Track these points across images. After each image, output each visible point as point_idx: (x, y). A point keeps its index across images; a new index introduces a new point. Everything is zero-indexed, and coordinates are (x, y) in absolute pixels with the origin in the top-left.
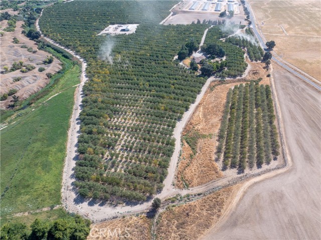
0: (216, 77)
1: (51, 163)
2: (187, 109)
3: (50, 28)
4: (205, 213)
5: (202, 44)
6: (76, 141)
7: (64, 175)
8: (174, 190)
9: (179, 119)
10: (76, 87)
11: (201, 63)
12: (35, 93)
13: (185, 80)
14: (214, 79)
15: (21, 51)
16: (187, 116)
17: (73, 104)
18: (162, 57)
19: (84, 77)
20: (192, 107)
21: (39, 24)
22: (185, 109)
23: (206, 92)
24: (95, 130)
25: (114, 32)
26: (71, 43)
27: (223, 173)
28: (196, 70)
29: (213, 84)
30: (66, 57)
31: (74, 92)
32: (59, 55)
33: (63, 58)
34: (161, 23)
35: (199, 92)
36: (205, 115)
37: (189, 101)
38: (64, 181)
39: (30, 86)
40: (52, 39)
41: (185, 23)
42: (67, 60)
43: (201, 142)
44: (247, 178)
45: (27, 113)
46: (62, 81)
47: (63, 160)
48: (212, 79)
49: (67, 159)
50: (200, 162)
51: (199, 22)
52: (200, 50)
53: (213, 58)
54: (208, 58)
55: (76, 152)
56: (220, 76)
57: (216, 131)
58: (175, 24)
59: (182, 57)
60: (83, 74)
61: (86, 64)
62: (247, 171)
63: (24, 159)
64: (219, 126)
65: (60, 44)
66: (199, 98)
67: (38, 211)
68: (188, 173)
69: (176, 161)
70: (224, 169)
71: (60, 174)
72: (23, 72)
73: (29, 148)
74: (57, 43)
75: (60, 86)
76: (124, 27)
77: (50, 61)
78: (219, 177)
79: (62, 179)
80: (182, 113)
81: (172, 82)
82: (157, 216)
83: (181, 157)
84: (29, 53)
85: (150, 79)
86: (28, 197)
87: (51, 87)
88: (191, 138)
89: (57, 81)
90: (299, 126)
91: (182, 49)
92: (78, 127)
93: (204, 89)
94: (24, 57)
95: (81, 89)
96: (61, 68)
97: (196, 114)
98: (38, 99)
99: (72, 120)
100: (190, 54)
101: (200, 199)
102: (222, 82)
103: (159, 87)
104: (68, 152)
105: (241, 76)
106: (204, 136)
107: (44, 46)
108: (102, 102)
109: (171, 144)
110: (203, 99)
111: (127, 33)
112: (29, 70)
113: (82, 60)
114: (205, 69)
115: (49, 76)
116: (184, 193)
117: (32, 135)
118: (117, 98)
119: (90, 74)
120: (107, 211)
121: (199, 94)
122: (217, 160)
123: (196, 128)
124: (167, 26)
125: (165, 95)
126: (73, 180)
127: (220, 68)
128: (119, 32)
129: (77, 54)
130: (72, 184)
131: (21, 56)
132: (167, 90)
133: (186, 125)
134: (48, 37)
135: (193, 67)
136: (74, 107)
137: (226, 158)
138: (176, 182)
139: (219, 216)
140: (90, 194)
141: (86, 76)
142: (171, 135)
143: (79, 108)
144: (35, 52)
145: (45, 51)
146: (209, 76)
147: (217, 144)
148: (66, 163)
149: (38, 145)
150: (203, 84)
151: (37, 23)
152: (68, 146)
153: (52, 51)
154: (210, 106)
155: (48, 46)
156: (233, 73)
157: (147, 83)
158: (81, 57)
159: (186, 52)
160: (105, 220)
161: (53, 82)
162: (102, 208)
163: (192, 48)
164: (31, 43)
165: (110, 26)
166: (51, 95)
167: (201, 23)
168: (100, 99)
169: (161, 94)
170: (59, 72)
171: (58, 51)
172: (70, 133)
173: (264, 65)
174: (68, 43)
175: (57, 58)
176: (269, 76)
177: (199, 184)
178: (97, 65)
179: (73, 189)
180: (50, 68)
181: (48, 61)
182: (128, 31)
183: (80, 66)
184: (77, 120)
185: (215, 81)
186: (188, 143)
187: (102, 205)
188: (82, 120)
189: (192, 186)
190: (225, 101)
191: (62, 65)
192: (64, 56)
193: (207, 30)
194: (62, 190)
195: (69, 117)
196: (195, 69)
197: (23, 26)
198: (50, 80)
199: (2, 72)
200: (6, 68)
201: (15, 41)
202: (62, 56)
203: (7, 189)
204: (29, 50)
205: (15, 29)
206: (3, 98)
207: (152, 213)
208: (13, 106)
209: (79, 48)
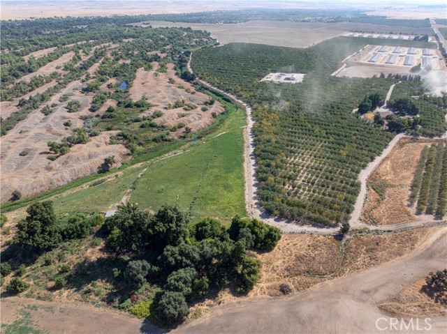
0: (407, 134)
1: (232, 186)
2: (372, 159)
3: (205, 71)
4: (396, 245)
5: (388, 98)
6: (253, 172)
7: (246, 197)
8: (361, 224)
9: (364, 167)
10: (243, 128)
11: (388, 118)
12: (203, 129)
13: (368, 133)
14: (405, 136)
15: (179, 91)
16: (372, 166)
17: (243, 142)
18: (339, 108)
19: (251, 121)
20: (378, 159)
21: (191, 67)
22: (370, 159)
23: (394, 147)
24: (273, 163)
25: (278, 80)
26: (231, 88)
27: (417, 217)
28: (382, 125)
29: (403, 141)
30: (228, 100)
31: (242, 133)
32: (221, 99)
33: (224, 101)
34: (333, 74)
35: (386, 146)
36: (393, 168)
37: (375, 152)
38: (247, 200)
39: (197, 122)
40: (208, 82)
41: (364, 77)
42: (228, 103)
43: (389, 191)
45: (198, 145)
46: (228, 122)
47: (243, 185)
48: (401, 135)
49: (246, 184)
50: (389, 206)
51: (382, 76)
52: (385, 105)
53: (404, 115)
54: (396, 114)
55: (255, 180)
56: (412, 134)
57: (409, 182)
58: (351, 77)
59: (363, 110)
60: (249, 118)
61: (250, 109)
62: (445, 218)
63: (205, 180)
64: (412, 178)
65: (218, 87)
66: (386, 152)
67: (227, 218)
68: (376, 213)
69: (362, 202)
70: (419, 213)
71: (243, 195)
72: (186, 110)
73: (208, 172)
74: (215, 87)
75: (226, 126)
76: (289, 76)
77: (212, 103)
78: (412, 219)
79: (244, 199)
80: (367, 162)
81: (353, 132)
82: (344, 240)
83: (367, 199)
84: (186, 93)
85: (327, 127)
86: (215, 207)
87: (218, 125)
88: (378, 186)
89: (222, 121)
91: (365, 101)
92: (253, 162)
93: (392, 144)
94: (183, 96)
95: (249, 131)
96: (224, 110)
97: (384, 166)
98: (207, 134)
99: (245, 155)
100: (373, 108)
101: (390, 235)
102: (413, 140)
103: (338, 135)
104: (246, 179)
105: (440, 136)
106: (393, 186)
107: (203, 89)
108: (276, 142)
109: (358, 185)
110: (391, 154)
111: (294, 82)
112: (192, 108)
113: (245, 105)
114: (394, 123)
115: (214, 115)
116: (372, 228)
117: (209, 162)
118: (291, 141)
119: (256, 117)
120: (294, 227)
121: (385, 148)
122: (409, 206)
123: (383, 178)
124: (341, 78)
125: (347, 143)
126: (257, 201)
127: (413, 125)
128: (282, 80)
129: (238, 99)
130: (256, 204)
131: (180, 95)
132: (348, 139)
133: (372, 174)
134: (205, 80)
135: (378, 120)
136: (245, 145)
138: (363, 218)
139: (411, 249)
140: (276, 212)
141: (253, 120)
142: (355, 179)
143: (251, 146)
144: (193, 93)
145: (204, 93)
146: (398, 132)
147: (410, 193)
148: (247, 187)
149: (216, 171)
150: (391, 139)
151: (189, 66)
152: (246, 175)
153: (209, 93)
154: (400, 161)
155: (206, 89)
156: (429, 132)
157: (325, 131)
158: (244, 102)
159: (370, 104)
160: (293, 233)
161: (218, 122)
162: (288, 224)
163: (376, 101)
164: (187, 85)
165: (271, 74)
166: (220, 133)
167: (386, 77)
168: (274, 140)
169: (340, 142)
170: (222, 114)
171: (218, 94)
172: (245, 165)
174: (227, 87)
175: (218, 100)
177: (388, 223)
178: (264, 110)
180: (212, 109)
181: (209, 102)
182: (294, 80)
183: (245, 111)
184: (250, 155)
185: (405, 138)
186: (374, 190)
187: (288, 222)
188: (255, 155)
189: (381, 224)
190: (418, 157)
191: (225, 107)
192: (224, 99)
193: (394, 85)
194: (247, 207)
195: (242, 152)
196: (381, 123)
197: (175, 69)
198: (213, 120)
199: (166, 108)
200: (170, 105)
201: (171, 81)
202: (223, 99)
203: (195, 198)
204: (186, 91)
205: (168, 70)
206: (174, 130)
207: (339, 237)
208: (184, 137)
209: (242, 93)
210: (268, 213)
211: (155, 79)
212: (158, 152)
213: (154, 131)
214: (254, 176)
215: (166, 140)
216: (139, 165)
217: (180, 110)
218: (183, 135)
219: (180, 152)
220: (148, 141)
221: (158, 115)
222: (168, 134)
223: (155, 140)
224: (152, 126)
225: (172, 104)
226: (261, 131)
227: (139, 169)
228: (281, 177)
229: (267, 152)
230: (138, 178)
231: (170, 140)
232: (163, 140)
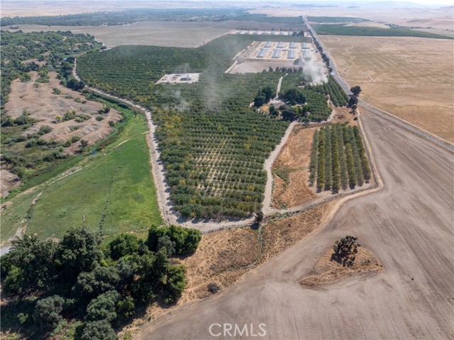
0: (299, 121)
1: (142, 195)
2: (273, 148)
3: (95, 78)
4: (305, 223)
5: (278, 90)
6: (163, 178)
7: (160, 204)
8: (273, 210)
9: (267, 156)
10: (146, 134)
11: (281, 108)
12: (101, 140)
13: (266, 124)
14: (298, 123)
15: (67, 101)
16: (274, 155)
17: (148, 148)
18: (236, 104)
19: (152, 125)
20: (278, 148)
21: (77, 75)
22: (271, 149)
23: (290, 135)
24: (182, 166)
25: (174, 82)
26: (125, 93)
27: (319, 194)
28: (277, 115)
29: (297, 128)
30: (124, 107)
31: (145, 138)
32: (116, 106)
33: (120, 108)
34: (227, 72)
35: (283, 134)
36: (292, 154)
37: (274, 141)
38: (161, 208)
39: (93, 133)
40: (100, 89)
41: (255, 72)
42: (125, 109)
43: (292, 175)
44: (341, 196)
45: (99, 158)
46: (127, 130)
47: (155, 193)
48: (295, 123)
49: (158, 192)
50: (294, 189)
51: (271, 69)
52: (277, 97)
53: (294, 104)
54: (288, 104)
55: (166, 186)
56: (303, 121)
57: (307, 164)
58: (243, 73)
59: (259, 103)
60: (150, 123)
61: (149, 113)
62: (341, 191)
63: (112, 194)
64: (309, 161)
65: (112, 94)
66: (284, 140)
67: (143, 230)
68: (284, 198)
69: (271, 189)
70: (319, 191)
71: (156, 203)
72: (79, 121)
73: (114, 185)
74: (108, 93)
75: (127, 134)
76: (184, 76)
77: (107, 111)
78: (315, 198)
79: (158, 207)
80: (269, 151)
81: (253, 125)
82: (260, 228)
83: (275, 186)
84: (77, 103)
85: (228, 123)
86: (128, 221)
87: (117, 134)
88: (282, 172)
89: (121, 129)
90: (389, 158)
91: (259, 95)
92: (161, 167)
93: (288, 132)
94: (72, 107)
95: (152, 136)
96: (122, 117)
97: (284, 153)
98: (106, 145)
99: (152, 161)
100: (267, 101)
101: (299, 215)
102: (306, 126)
103: (240, 130)
104: (157, 186)
105: (326, 120)
106: (294, 170)
107: (94, 97)
108: (182, 144)
109: (265, 175)
110: (289, 141)
111: (190, 82)
112: (85, 119)
113: (144, 109)
114: (287, 113)
115: (111, 124)
116: (283, 211)
117: (113, 175)
118: (196, 141)
119: (157, 121)
120: (212, 225)
121: (283, 136)
122: (310, 186)
123: (285, 164)
124: (234, 75)
125: (249, 137)
126: (171, 207)
127: (303, 113)
128: (178, 80)
129: (136, 104)
130: (171, 209)
131: (69, 106)
132: (250, 132)
133: (275, 162)
134: (95, 87)
135: (273, 111)
136: (150, 151)
137: (319, 181)
138: (273, 204)
139: (318, 224)
140: (193, 214)
141: (155, 124)
142: (261, 169)
143: (156, 151)
144: (84, 102)
145: (96, 101)
146: (292, 120)
147: (309, 174)
148: (159, 195)
149: (122, 183)
150: (287, 127)
151: (75, 74)
152: (156, 182)
153: (103, 100)
154: (297, 146)
155: (98, 97)
156: (317, 117)
157: (227, 127)
158: (143, 106)
159: (263, 97)
160: (212, 231)
161: (117, 131)
162: (206, 224)
163: (268, 94)
164: (76, 94)
165: (166, 75)
166: (121, 142)
167: (274, 71)
168: (179, 142)
169: (242, 136)
170: (120, 121)
171: (112, 101)
172: (153, 172)
173: (350, 110)
174: (122, 93)
175: (114, 107)
176: (356, 119)
177: (295, 205)
178: (164, 112)
179: (173, 213)
180: (109, 117)
181: (104, 110)
182: (190, 80)
183: (145, 115)
184: (158, 161)
185: (298, 125)
186: (279, 176)
187: (206, 222)
188: (163, 160)
189: (290, 207)
190: (311, 141)
191: (122, 114)
193: (282, 78)
194: (162, 215)
195: (148, 158)
196: (276, 114)
197: (59, 78)
198: (112, 129)
199: (54, 122)
200: (59, 118)
201: (56, 91)
202: (119, 106)
203: (104, 216)
204: (76, 101)
205: (50, 80)
206: (67, 145)
207: (255, 226)
208: (81, 152)
209: (138, 97)
210: (184, 216)
211: (37, 91)
212: (52, 173)
213: (44, 150)
214: (164, 181)
215: (60, 158)
216: (31, 190)
217: (72, 123)
218: (79, 149)
219: (78, 169)
220: (38, 162)
221: (46, 131)
222: (61, 151)
223: (46, 159)
224: (40, 144)
225: (61, 117)
226: (164, 135)
227: (31, 195)
228: (192, 178)
229: (174, 155)
230: (32, 205)
231: (64, 157)
232: (56, 158)
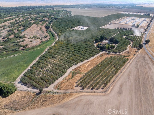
0: (107, 52)
2: (82, 61)
4: (56, 100)
9: (76, 65)
16: (80, 64)
20: (85, 61)
22: (80, 61)
23: (97, 57)
27: (75, 88)
29: (103, 54)
43: (77, 75)
44: (83, 92)
50: (70, 82)
51: (118, 28)
52: (108, 40)
54: (109, 43)
62: (85, 90)
66: (92, 59)
68: (63, 85)
69: (62, 79)
70: (76, 86)
78: (72, 89)
83: (65, 78)
88: (75, 73)
93: (97, 55)
97: (84, 65)
100: (102, 41)
101: (59, 94)
106: (80, 73)
116: (55, 91)
121: (93, 57)
123: (80, 69)
137: (81, 82)
138: (55, 86)
146: (103, 51)
150: (98, 53)
185: (105, 53)
186: (72, 74)
193: (120, 32)
207: (37, 94)
